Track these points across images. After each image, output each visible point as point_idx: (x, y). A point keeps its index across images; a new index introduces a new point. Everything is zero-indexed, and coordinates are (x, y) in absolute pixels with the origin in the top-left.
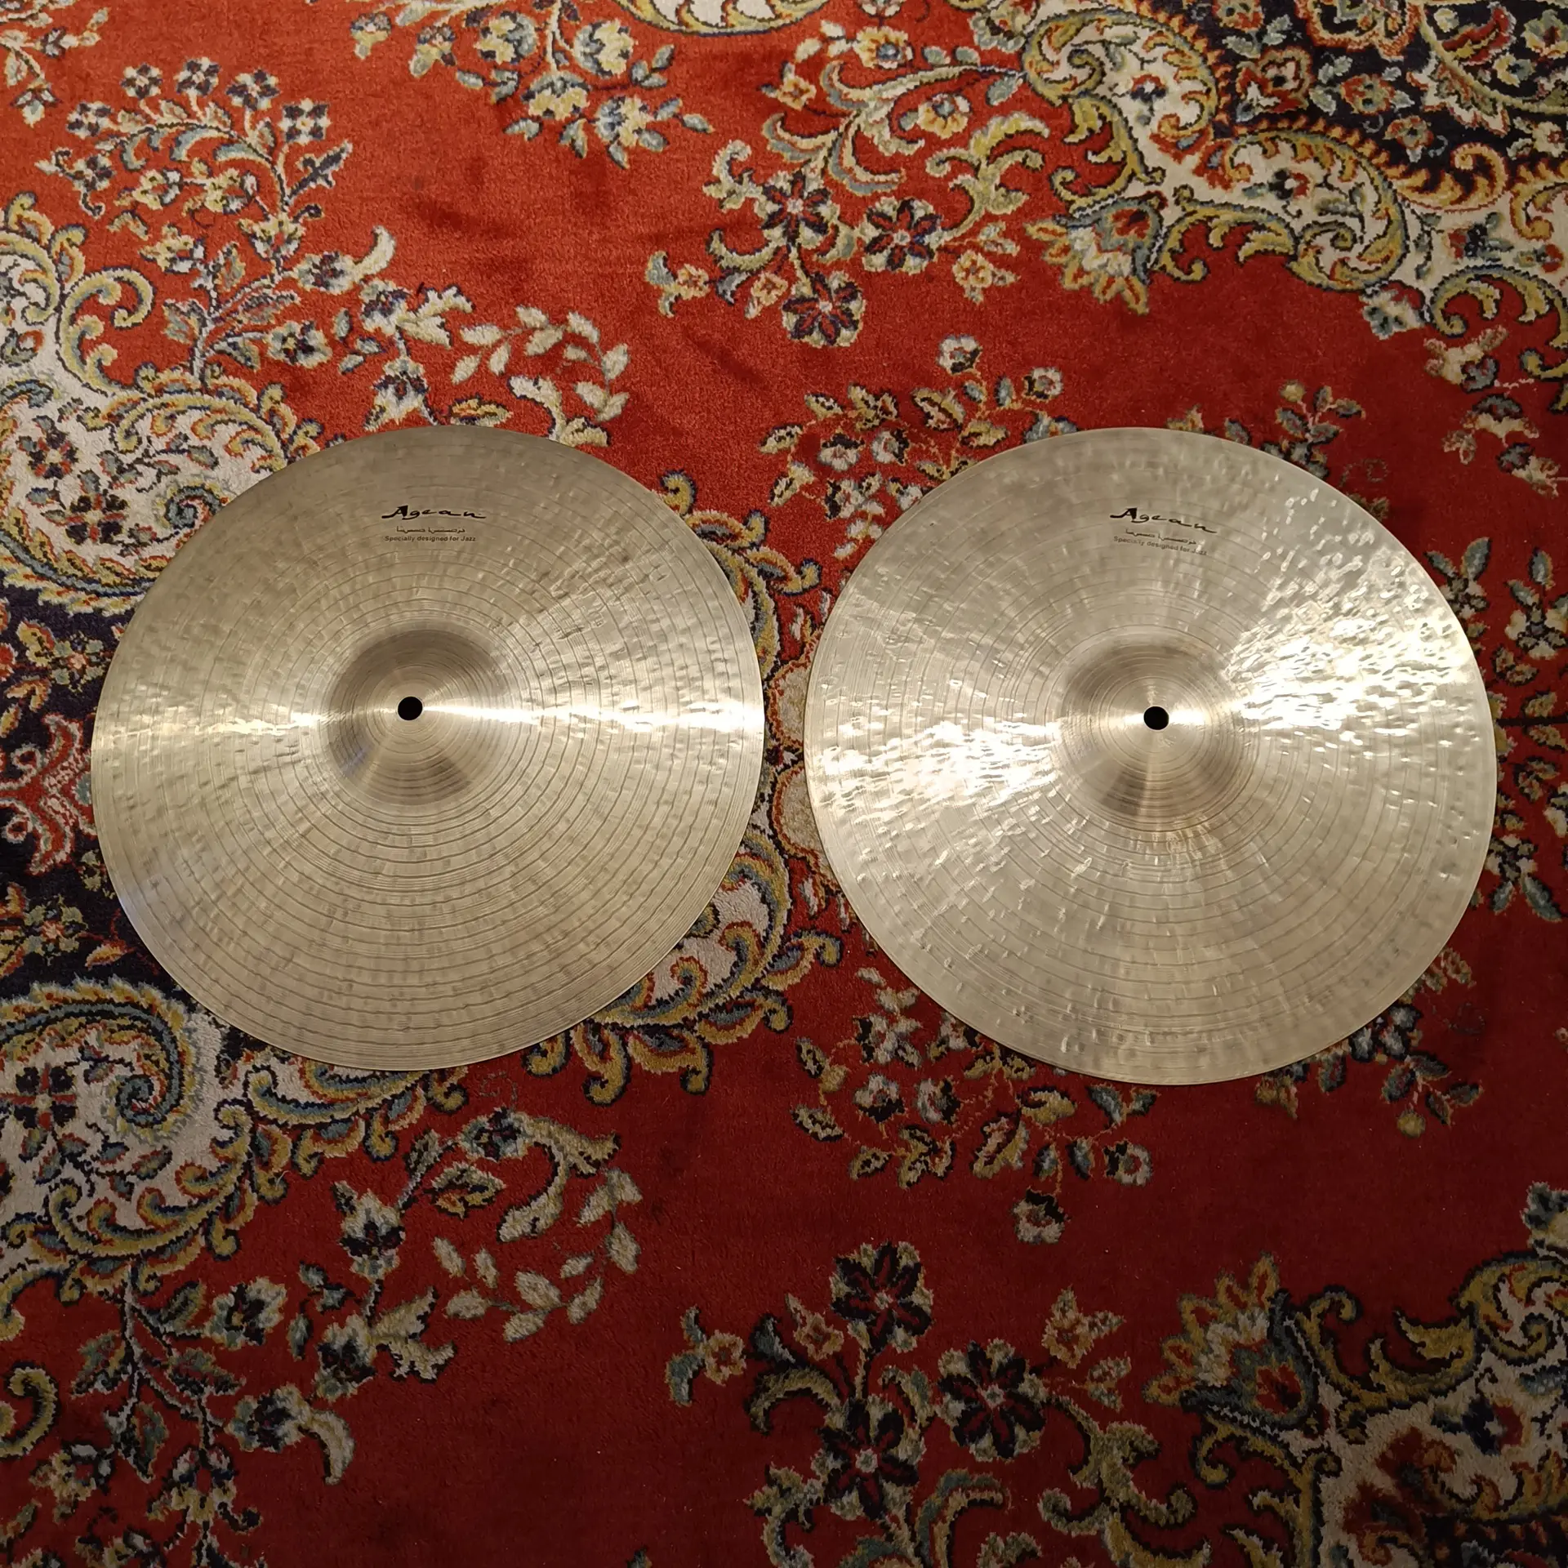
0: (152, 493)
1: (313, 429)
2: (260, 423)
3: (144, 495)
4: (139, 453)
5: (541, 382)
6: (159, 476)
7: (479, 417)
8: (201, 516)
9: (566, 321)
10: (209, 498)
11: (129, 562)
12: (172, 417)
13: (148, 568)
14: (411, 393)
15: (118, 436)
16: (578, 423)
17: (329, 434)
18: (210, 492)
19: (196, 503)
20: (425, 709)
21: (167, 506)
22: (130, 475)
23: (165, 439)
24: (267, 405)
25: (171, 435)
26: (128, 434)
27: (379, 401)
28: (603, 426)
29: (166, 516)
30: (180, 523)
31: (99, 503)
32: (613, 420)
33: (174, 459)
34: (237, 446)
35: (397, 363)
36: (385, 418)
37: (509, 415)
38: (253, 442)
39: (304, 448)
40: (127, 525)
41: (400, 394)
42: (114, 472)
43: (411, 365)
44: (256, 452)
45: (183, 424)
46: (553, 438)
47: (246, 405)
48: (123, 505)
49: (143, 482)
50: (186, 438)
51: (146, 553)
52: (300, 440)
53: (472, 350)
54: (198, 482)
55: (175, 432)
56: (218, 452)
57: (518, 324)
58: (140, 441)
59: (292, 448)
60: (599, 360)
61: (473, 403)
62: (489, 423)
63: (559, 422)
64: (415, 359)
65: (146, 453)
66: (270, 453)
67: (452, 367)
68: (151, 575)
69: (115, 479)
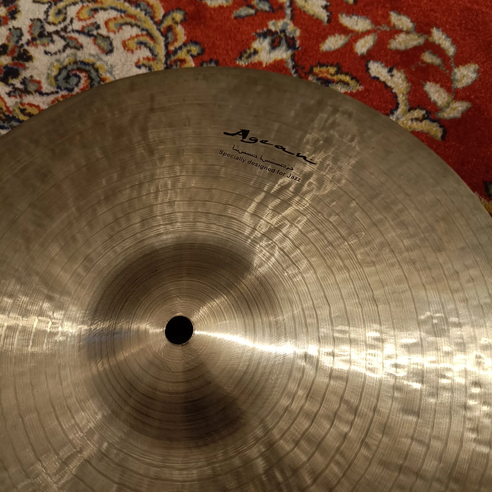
0: (55, 57)
1: (195, 50)
2: (157, 34)
3: (48, 57)
4: (59, 28)
5: (395, 72)
6: (65, 48)
7: (332, 82)
8: (81, 85)
9: (429, 33)
10: (94, 74)
11: (11, 102)
12: (96, 10)
13: (23, 111)
14: (284, 47)
15: (52, 12)
16: (418, 113)
17: (206, 57)
18: (97, 70)
19: (82, 75)
20: (196, 332)
21: (60, 70)
22: (45, 40)
23: (84, 24)
24: (168, 22)
25: (89, 22)
26: (59, 12)
27: (256, 45)
28: (442, 123)
29: (56, 78)
30: (63, 85)
31: (13, 51)
32: (453, 121)
33: (83, 39)
34: (132, 44)
35: (280, 24)
36: (255, 59)
37: (360, 88)
38: (145, 45)
39: (183, 61)
40: (25, 74)
41: (274, 46)
42: (36, 33)
43: (291, 27)
44: (145, 53)
45: (101, 17)
46: (393, 118)
47: (152, 18)
48: (30, 58)
49: (52, 48)
50: (98, 27)
51: (28, 99)
52: (182, 54)
53: (344, 30)
54: (92, 60)
55: (92, 20)
56: (117, 43)
57: (389, 23)
58: (64, 19)
59: (173, 58)
60: (451, 69)
61: (332, 70)
62: (341, 89)
63: (402, 107)
64: (295, 24)
65: (65, 29)
66: (155, 56)
67: (324, 38)
68: (22, 117)
69: (34, 39)
